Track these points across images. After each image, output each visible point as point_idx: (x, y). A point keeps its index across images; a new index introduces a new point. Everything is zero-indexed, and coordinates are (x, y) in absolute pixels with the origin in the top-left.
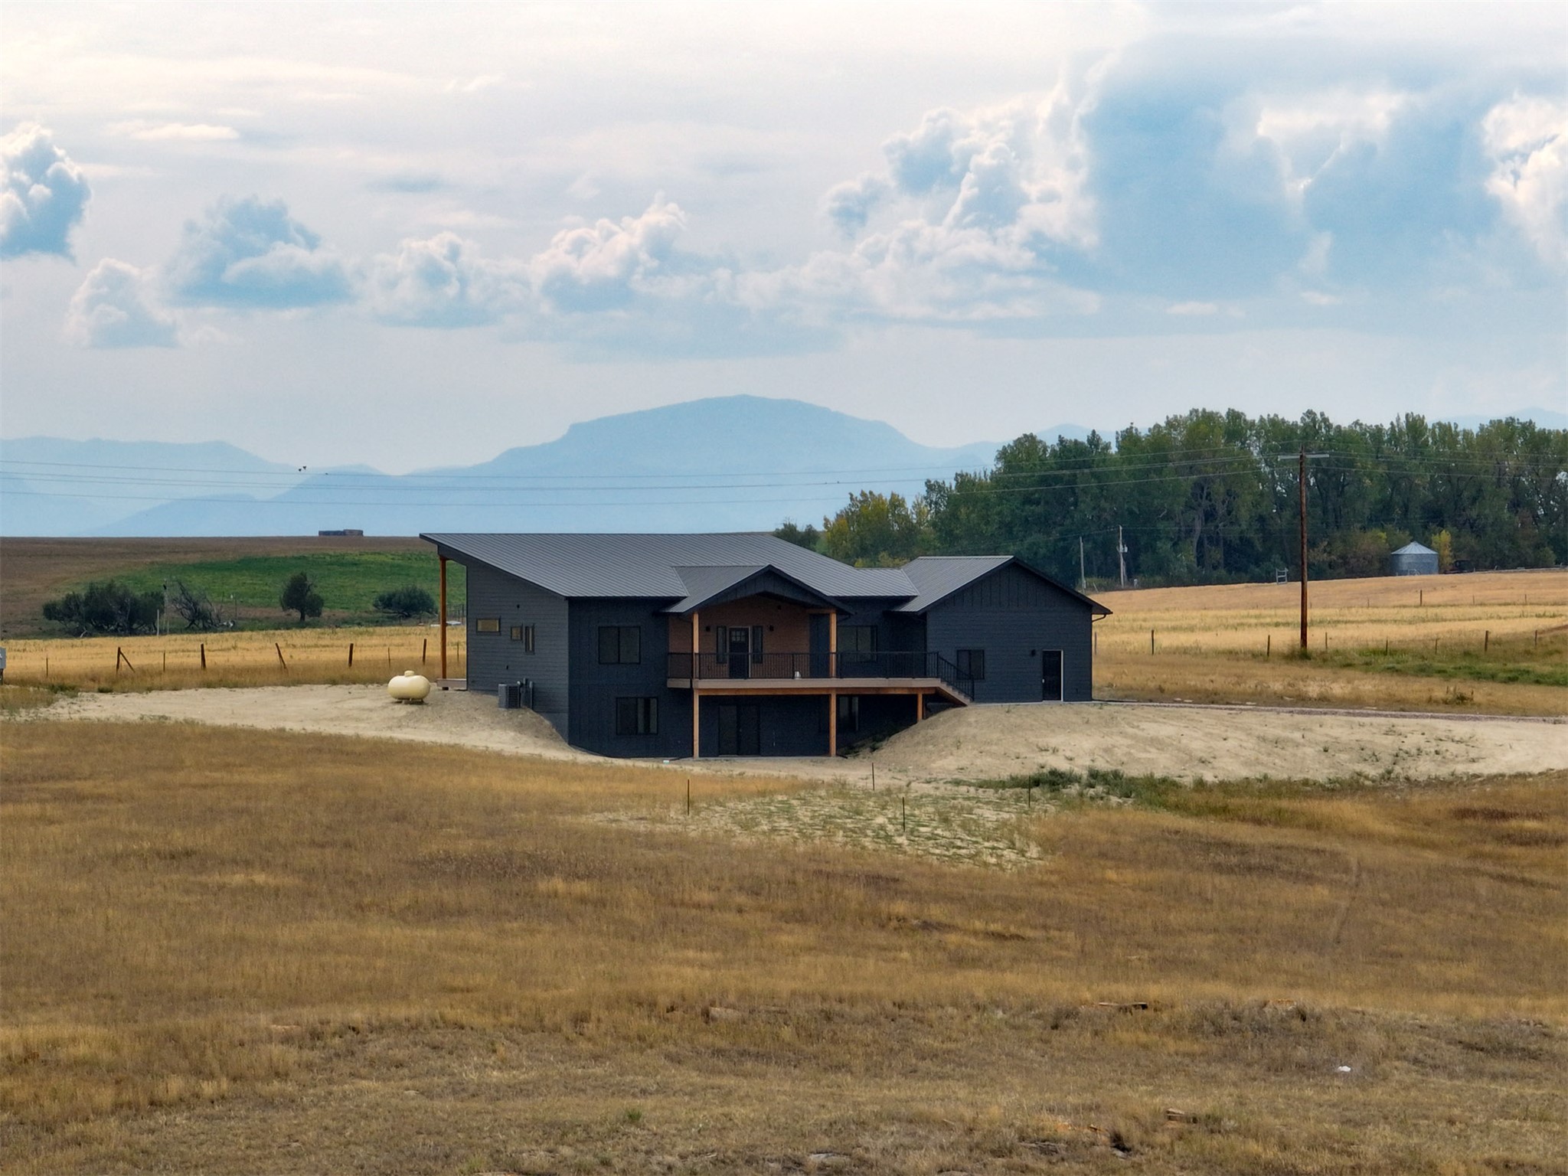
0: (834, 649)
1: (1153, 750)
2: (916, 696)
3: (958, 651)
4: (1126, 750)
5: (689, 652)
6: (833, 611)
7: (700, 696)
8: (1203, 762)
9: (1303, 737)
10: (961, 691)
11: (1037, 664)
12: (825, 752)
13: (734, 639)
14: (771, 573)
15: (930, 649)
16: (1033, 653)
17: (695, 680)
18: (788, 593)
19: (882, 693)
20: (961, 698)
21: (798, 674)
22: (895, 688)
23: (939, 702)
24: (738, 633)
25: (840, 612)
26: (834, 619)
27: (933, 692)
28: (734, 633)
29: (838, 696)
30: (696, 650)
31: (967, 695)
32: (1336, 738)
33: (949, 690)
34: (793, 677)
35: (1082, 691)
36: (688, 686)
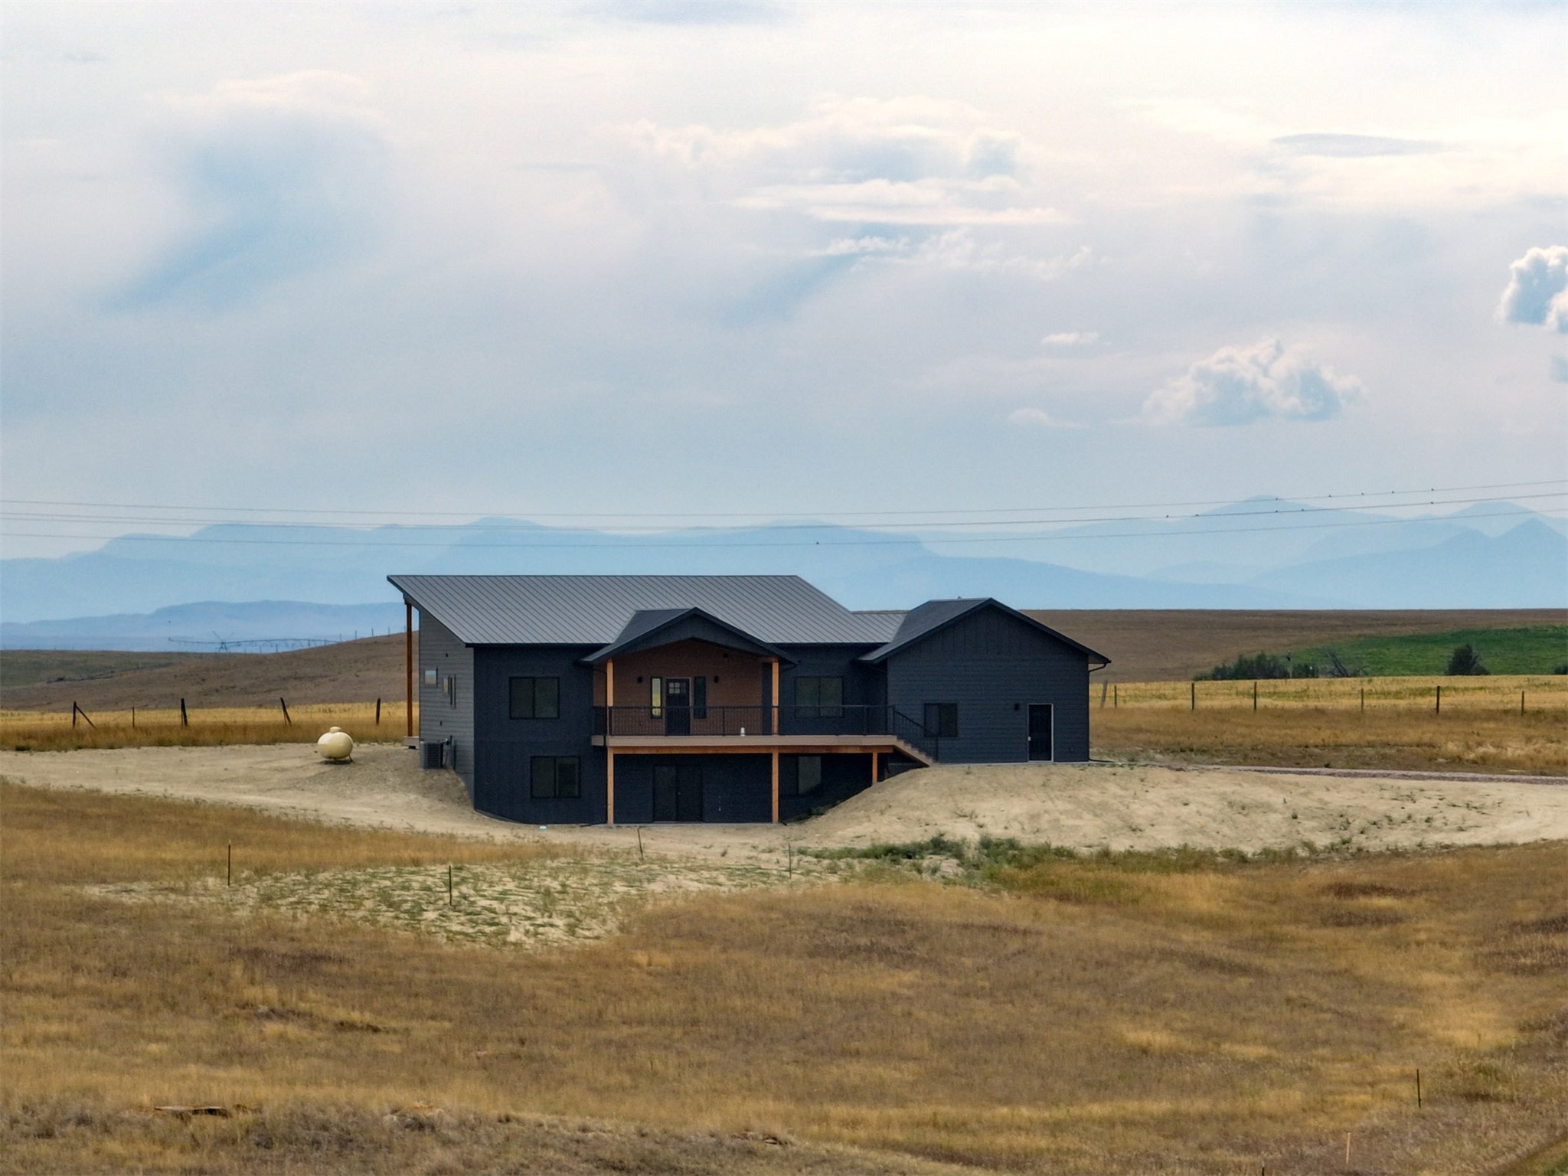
0: (775, 702)
1: (1087, 816)
2: (871, 755)
3: (925, 704)
4: (1057, 815)
5: (603, 705)
6: (774, 660)
7: (614, 755)
8: (1134, 830)
9: (1285, 802)
10: (921, 750)
11: (1024, 720)
12: (766, 818)
13: (671, 691)
14: (696, 616)
15: (890, 703)
16: (1017, 707)
17: (608, 737)
18: (722, 640)
19: (834, 751)
20: (922, 757)
21: (743, 730)
22: (846, 746)
23: (895, 763)
24: (678, 685)
25: (782, 662)
26: (775, 668)
27: (890, 751)
28: (671, 685)
29: (781, 756)
30: (610, 703)
31: (928, 754)
32: (1326, 803)
33: (908, 749)
34: (739, 734)
35: (1077, 750)
36: (602, 744)
